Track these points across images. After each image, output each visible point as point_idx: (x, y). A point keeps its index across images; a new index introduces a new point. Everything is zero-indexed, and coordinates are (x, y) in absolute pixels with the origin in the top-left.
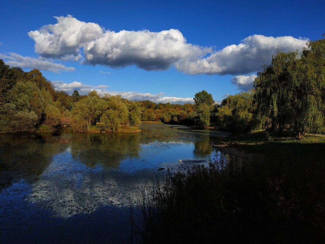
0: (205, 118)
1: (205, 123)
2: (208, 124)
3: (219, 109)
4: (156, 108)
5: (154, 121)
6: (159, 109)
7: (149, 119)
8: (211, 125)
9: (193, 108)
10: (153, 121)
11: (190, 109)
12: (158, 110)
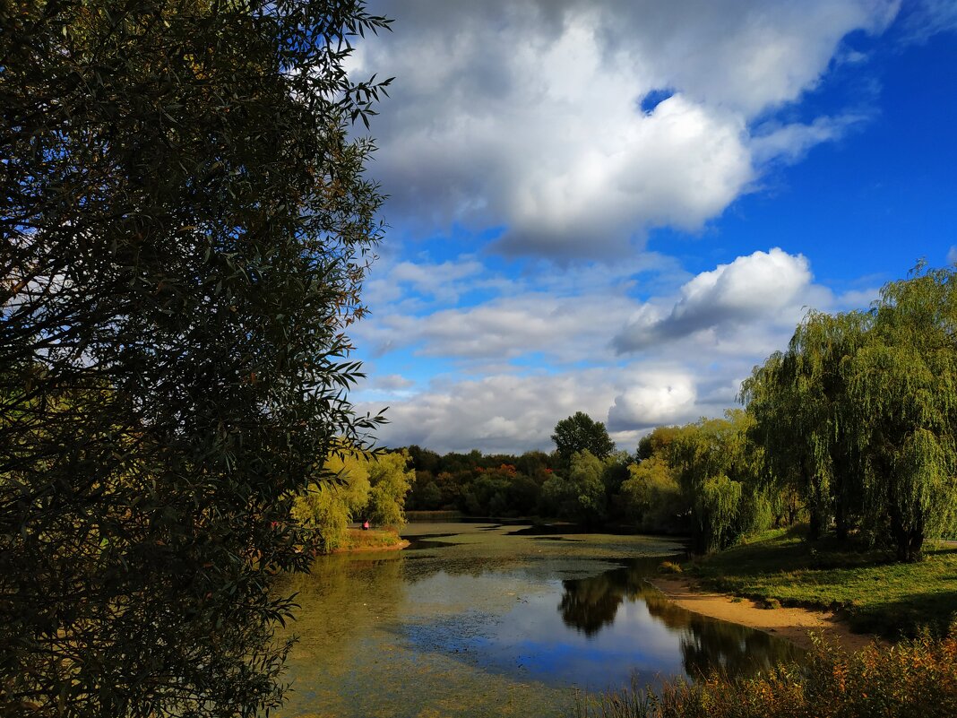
3: (632, 468)
4: (440, 469)
5: (437, 509)
6: (450, 471)
9: (549, 464)
12: (445, 475)
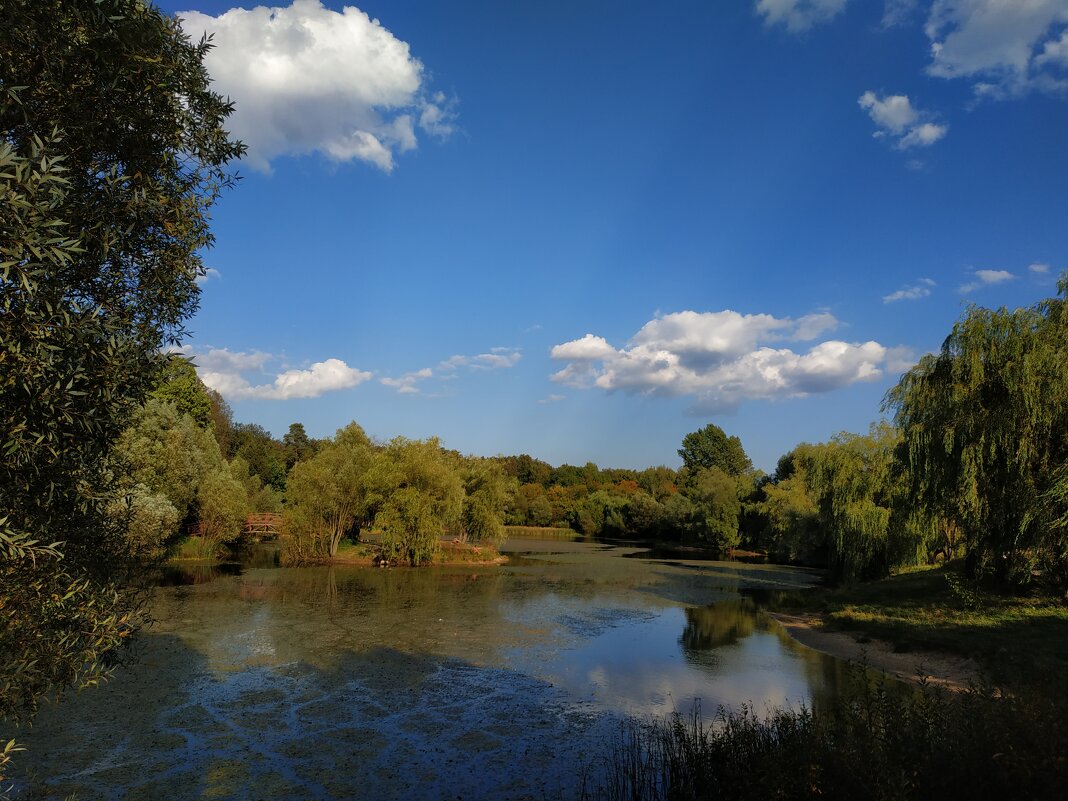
0: (721, 519)
1: (721, 539)
2: (732, 540)
3: (768, 489)
4: (552, 482)
5: (547, 526)
6: (563, 484)
7: (530, 519)
8: (743, 546)
9: (676, 483)
10: (543, 526)
11: (668, 487)
12: (558, 488)
